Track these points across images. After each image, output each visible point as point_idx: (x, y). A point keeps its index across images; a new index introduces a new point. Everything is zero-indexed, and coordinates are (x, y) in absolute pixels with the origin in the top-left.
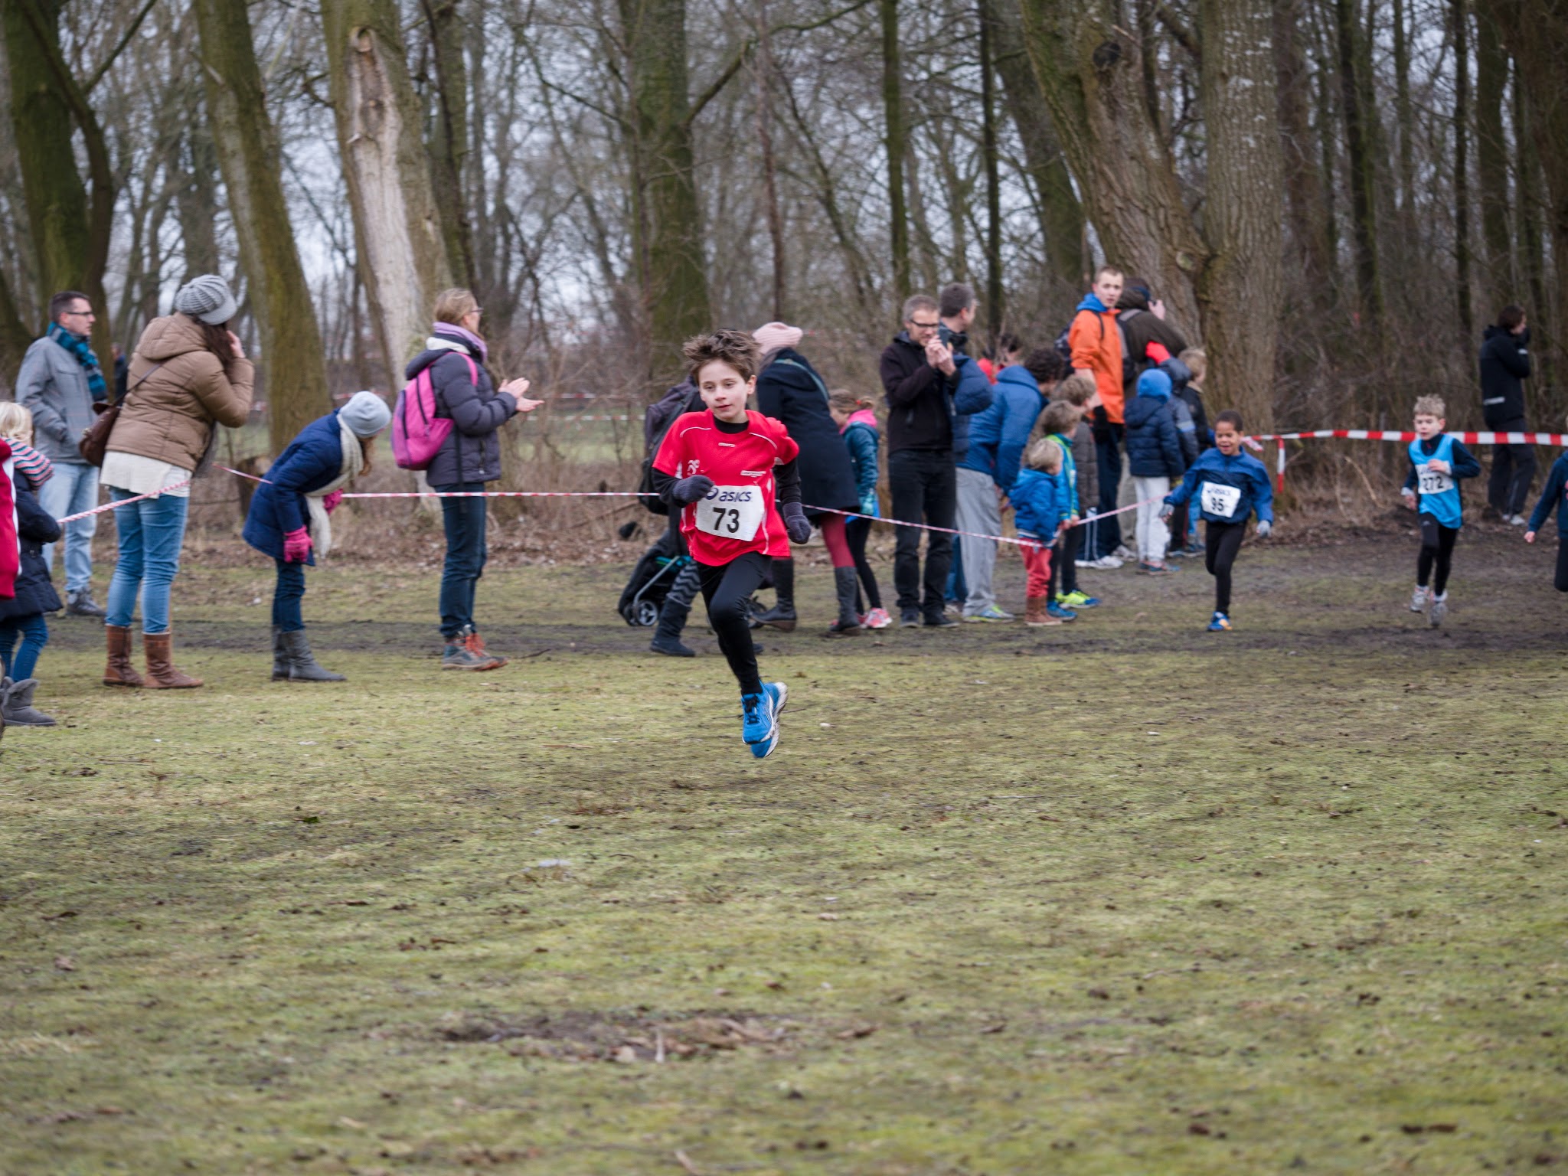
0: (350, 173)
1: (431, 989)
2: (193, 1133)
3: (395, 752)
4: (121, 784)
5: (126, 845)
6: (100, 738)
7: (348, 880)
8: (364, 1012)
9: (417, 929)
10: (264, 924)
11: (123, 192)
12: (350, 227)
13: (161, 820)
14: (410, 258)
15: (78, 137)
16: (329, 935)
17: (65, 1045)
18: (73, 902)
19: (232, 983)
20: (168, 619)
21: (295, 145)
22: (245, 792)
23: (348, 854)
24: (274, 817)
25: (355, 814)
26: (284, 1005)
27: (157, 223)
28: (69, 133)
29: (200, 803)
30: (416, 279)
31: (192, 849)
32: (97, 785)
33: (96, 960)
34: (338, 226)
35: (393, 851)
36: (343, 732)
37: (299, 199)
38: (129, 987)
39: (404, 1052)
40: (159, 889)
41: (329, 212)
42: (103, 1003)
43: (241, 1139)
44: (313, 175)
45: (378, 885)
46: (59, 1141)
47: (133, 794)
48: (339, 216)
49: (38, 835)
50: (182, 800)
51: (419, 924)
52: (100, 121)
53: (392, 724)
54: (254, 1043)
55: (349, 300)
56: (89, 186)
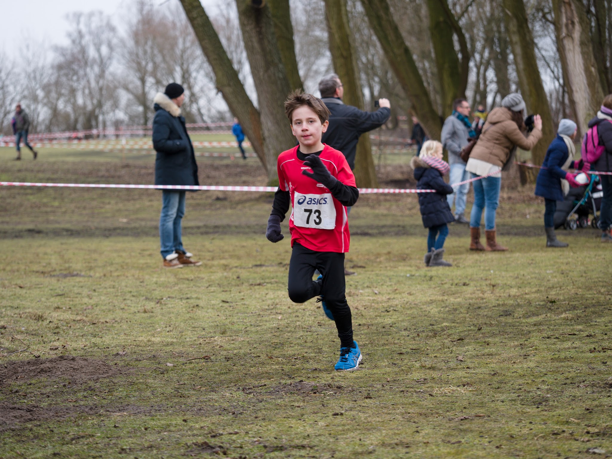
0: (561, 49)
1: (603, 368)
2: (513, 424)
3: (584, 275)
4: (478, 288)
5: (481, 312)
6: (470, 271)
7: (568, 325)
8: (577, 376)
9: (596, 344)
10: (536, 343)
11: (472, 59)
12: (560, 70)
13: (495, 303)
14: (585, 82)
15: (455, 37)
16: (562, 347)
17: (461, 390)
18: (462, 335)
19: (525, 366)
20: (494, 225)
21: (538, 38)
22: (527, 291)
23: (568, 315)
24: (538, 301)
25: (570, 300)
26: (546, 374)
27: (486, 70)
28: (451, 36)
29: (509, 296)
30: (588, 90)
31: (507, 314)
32: (469, 289)
33: (472, 357)
34: (556, 70)
35: (584, 314)
36: (564, 267)
37: (540, 60)
38: (485, 367)
39: (593, 392)
40: (495, 329)
41: (552, 65)
42: (476, 374)
43: (532, 426)
44: (546, 50)
45: (580, 327)
46: (461, 427)
47: (483, 292)
48: (556, 66)
49: (447, 309)
50: (502, 295)
51: (597, 342)
52: (464, 31)
53: (582, 264)
54: (535, 389)
55: (561, 99)
56: (460, 56)
